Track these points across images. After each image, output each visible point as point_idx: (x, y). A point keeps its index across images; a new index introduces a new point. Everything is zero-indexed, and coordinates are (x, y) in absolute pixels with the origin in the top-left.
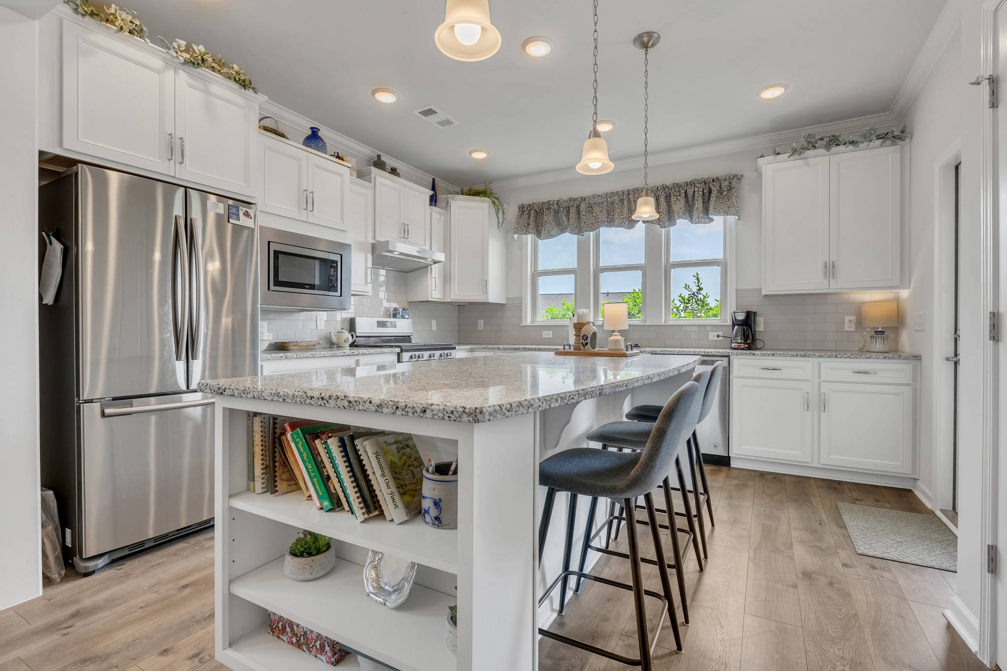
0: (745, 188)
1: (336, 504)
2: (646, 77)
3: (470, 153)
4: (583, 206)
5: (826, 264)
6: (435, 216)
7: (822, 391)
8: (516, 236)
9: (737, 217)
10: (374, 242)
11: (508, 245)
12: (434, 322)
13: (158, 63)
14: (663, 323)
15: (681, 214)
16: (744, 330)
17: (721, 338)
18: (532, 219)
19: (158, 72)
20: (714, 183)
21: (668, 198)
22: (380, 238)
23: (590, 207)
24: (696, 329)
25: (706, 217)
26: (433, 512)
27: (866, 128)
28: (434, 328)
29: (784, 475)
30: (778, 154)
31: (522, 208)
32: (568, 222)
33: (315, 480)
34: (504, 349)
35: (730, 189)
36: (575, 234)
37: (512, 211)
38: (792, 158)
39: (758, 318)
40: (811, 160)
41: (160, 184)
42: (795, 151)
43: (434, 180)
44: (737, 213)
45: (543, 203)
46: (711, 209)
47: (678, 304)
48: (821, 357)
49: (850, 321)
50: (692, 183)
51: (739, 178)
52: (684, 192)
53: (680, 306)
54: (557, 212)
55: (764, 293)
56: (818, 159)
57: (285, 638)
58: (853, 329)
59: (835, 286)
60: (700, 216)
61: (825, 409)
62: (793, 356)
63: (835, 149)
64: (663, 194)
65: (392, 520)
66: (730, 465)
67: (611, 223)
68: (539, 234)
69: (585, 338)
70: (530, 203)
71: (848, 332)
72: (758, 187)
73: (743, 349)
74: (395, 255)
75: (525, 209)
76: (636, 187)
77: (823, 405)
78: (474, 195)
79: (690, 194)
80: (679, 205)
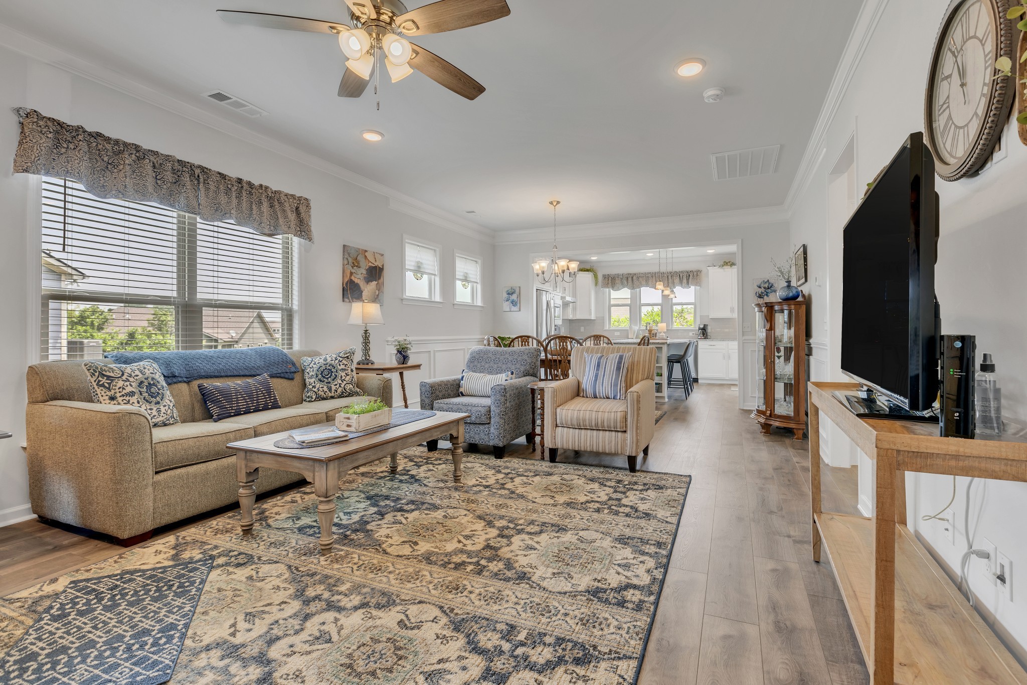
0: (703, 275)
4: (634, 277)
7: (729, 353)
8: (602, 288)
11: (596, 293)
14: (670, 329)
15: (678, 285)
16: (703, 331)
17: (695, 335)
18: (610, 281)
20: (691, 273)
21: (672, 277)
23: (638, 277)
25: (687, 286)
30: (714, 266)
32: (627, 283)
35: (697, 275)
36: (630, 289)
37: (600, 277)
39: (708, 327)
40: (726, 270)
42: (720, 266)
44: (700, 286)
45: (615, 274)
46: (690, 283)
48: (728, 341)
50: (682, 272)
51: (701, 272)
52: (679, 275)
54: (622, 279)
55: (710, 317)
59: (734, 315)
61: (730, 359)
62: (719, 341)
63: (734, 266)
64: (670, 275)
66: (699, 382)
67: (647, 285)
68: (612, 288)
70: (609, 274)
72: (707, 276)
73: (702, 339)
75: (606, 277)
78: (584, 271)
79: (681, 276)
80: (677, 280)
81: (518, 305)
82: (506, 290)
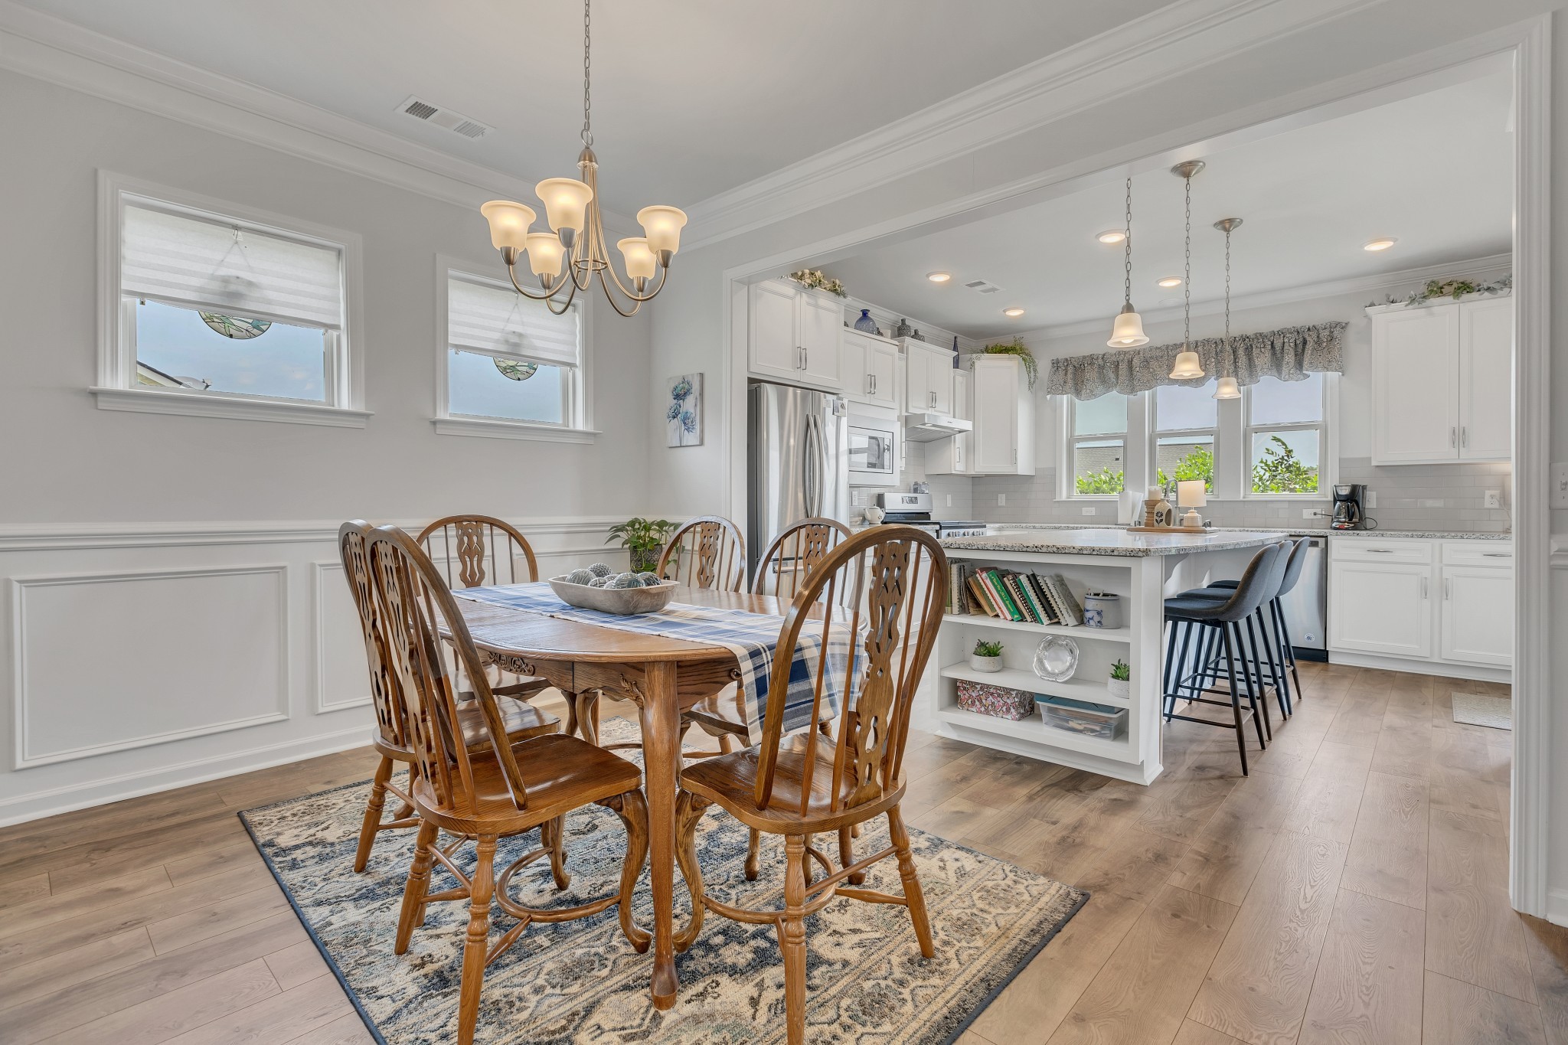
0: (1351, 336)
1: (1023, 619)
2: (1228, 259)
3: (1005, 311)
4: (1136, 361)
5: (1454, 431)
6: (959, 379)
7: (1444, 576)
8: (1048, 397)
9: (1340, 374)
10: (907, 414)
11: (1038, 408)
12: (949, 497)
13: (790, 291)
14: (1241, 499)
15: (1265, 370)
16: (1348, 507)
17: (1319, 517)
18: (1070, 376)
19: (792, 298)
20: (1310, 333)
21: (1249, 350)
22: (912, 410)
23: (1146, 362)
24: (1286, 505)
25: (1299, 372)
26: (1097, 618)
27: (1505, 274)
28: (949, 504)
29: (1396, 672)
30: (1392, 302)
31: (1056, 364)
32: (1117, 378)
33: (1007, 602)
34: (1042, 528)
35: (1331, 338)
36: (1127, 393)
37: (1044, 367)
38: (1410, 307)
39: (1368, 493)
40: (1435, 309)
41: (791, 388)
42: (1413, 300)
43: (955, 338)
44: (1341, 369)
45: (1084, 357)
46: (1306, 363)
47: (1262, 472)
48: (1443, 537)
49: (1492, 497)
50: (1281, 333)
51: (1344, 327)
52: (1270, 343)
53: (1264, 475)
54: (1102, 368)
55: (1374, 463)
56: (1445, 308)
57: (974, 709)
58: (1496, 505)
59: (1465, 456)
60: (1291, 372)
61: (1447, 596)
62: (1407, 536)
63: (1465, 296)
64: (1242, 345)
65: (1067, 625)
66: (1327, 661)
68: (1078, 392)
69: (1159, 515)
70: (1067, 357)
71: (1489, 509)
72: (1367, 337)
73: (1347, 529)
74: (926, 427)
75: (1061, 364)
76: (1206, 338)
77: (1445, 592)
78: (1000, 352)
79: (1278, 345)
80: (1263, 359)
81: (698, 427)
82: (673, 385)
